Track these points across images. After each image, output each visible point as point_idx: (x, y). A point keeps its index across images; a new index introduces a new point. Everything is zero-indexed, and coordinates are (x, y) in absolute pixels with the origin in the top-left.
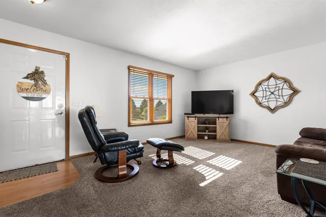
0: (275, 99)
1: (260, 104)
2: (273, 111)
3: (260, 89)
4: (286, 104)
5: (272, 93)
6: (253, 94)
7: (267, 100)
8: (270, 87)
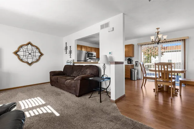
0: (31, 58)
1: (22, 60)
2: (30, 64)
3: (22, 50)
4: (38, 60)
5: (30, 54)
6: (16, 53)
7: (26, 58)
8: (28, 50)
